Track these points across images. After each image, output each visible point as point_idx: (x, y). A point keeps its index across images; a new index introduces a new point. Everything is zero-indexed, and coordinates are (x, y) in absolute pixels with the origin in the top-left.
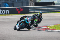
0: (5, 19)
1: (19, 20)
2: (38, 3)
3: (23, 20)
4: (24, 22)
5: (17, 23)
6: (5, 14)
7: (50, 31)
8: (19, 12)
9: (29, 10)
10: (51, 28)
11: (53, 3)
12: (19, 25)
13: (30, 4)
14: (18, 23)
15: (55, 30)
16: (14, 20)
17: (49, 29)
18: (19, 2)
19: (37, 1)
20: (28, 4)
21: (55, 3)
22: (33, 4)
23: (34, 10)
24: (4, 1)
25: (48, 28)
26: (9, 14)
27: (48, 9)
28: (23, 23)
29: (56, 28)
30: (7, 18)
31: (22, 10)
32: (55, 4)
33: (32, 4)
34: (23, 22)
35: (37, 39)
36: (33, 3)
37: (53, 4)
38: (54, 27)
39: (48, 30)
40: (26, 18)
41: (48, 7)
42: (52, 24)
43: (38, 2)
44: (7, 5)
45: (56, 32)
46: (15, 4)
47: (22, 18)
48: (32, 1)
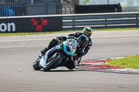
0: (7, 43)
1: (47, 47)
2: (82, 6)
3: (58, 47)
4: (61, 51)
5: (41, 55)
6: (7, 32)
7: (111, 72)
8: (39, 27)
9: (62, 24)
10: (114, 65)
11: (117, 7)
12: (48, 59)
13: (63, 9)
14: (43, 53)
15: (122, 70)
16: (27, 46)
17: (108, 67)
18: (39, 4)
19: (80, 1)
20: (59, 9)
21: (121, 8)
22: (72, 9)
23: (74, 23)
24: (3, 3)
25: (106, 63)
26: (16, 31)
27: (106, 21)
28: (57, 55)
29: (124, 64)
30: (10, 42)
31: (45, 22)
32: (123, 9)
33: (68, 9)
34: (57, 51)
35: (81, 89)
36: (70, 6)
37: (118, 9)
38: (120, 63)
39: (105, 68)
40: (64, 43)
41: (105, 17)
42: (116, 55)
43: (83, 4)
44: (11, 11)
45: (124, 73)
46: (28, 9)
47: (54, 43)
48: (69, 2)
